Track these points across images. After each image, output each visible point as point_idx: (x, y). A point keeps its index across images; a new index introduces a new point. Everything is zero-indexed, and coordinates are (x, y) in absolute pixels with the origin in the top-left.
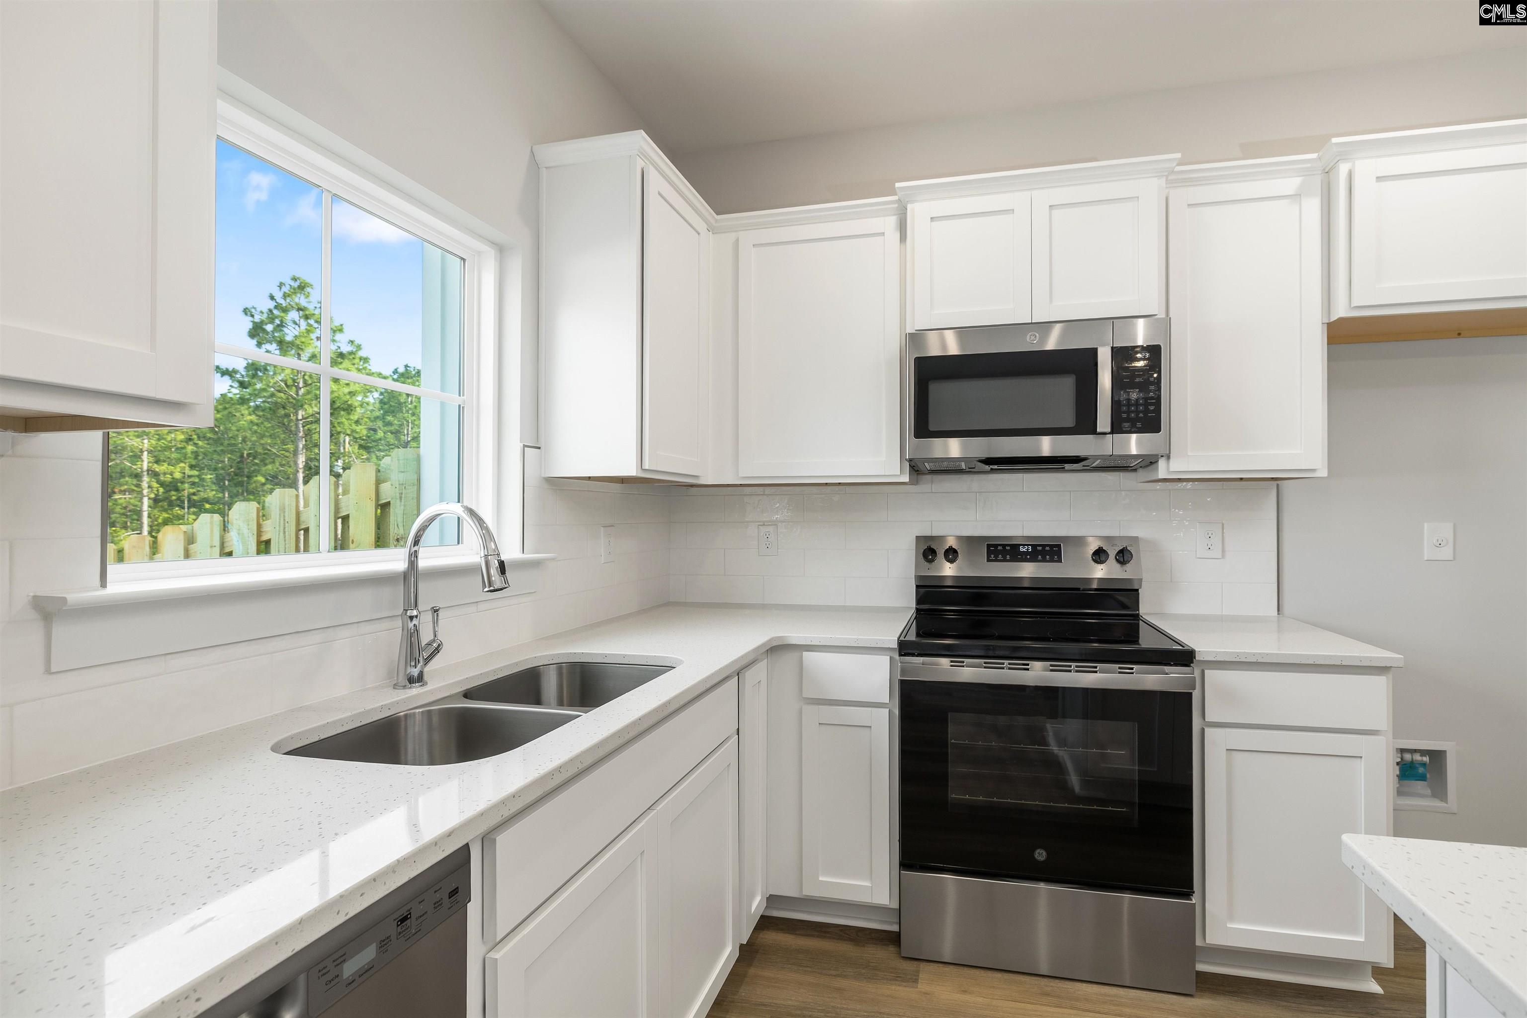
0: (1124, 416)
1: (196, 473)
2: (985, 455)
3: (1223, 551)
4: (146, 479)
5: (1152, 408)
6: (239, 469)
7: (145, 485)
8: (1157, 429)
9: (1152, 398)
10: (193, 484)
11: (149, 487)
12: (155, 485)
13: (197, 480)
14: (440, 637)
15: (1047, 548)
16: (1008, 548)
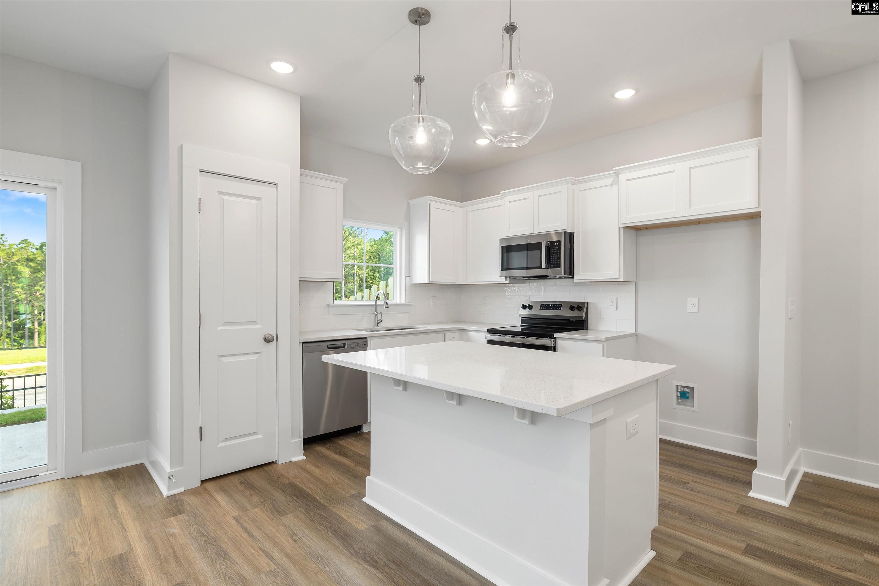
0: (552, 263)
1: (372, 274)
2: (522, 276)
3: (617, 308)
4: (356, 277)
5: (559, 260)
6: (387, 271)
7: (355, 280)
8: (560, 267)
9: (558, 257)
10: (371, 279)
11: (357, 281)
12: (359, 280)
13: (372, 277)
14: (382, 319)
15: (558, 305)
16: (547, 305)
